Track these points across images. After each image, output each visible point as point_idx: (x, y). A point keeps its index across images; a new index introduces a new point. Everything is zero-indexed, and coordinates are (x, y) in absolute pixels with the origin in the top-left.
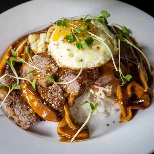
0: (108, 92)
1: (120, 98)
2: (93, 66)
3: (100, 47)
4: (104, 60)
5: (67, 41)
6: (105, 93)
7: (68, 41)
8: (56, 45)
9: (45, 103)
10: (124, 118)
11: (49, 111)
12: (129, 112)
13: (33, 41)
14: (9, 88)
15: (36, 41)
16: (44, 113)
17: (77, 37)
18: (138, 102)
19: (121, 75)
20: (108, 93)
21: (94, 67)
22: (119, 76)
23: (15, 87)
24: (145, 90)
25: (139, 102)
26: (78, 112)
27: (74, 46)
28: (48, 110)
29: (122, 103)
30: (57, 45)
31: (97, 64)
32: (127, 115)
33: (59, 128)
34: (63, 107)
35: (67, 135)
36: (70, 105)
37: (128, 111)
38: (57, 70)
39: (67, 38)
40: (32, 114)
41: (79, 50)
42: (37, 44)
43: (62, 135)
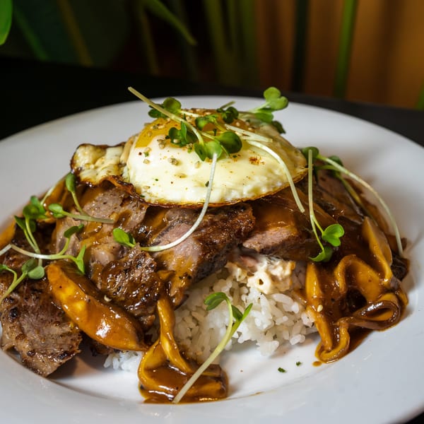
0: (282, 276)
1: (315, 297)
2: (238, 197)
3: (258, 158)
4: (268, 185)
5: (172, 142)
6: (273, 278)
7: (175, 141)
8: (143, 155)
9: (107, 299)
10: (328, 352)
11: (117, 316)
12: (340, 336)
13: (87, 161)
14: (13, 274)
15: (94, 162)
16: (104, 324)
17: (198, 131)
18: (366, 312)
19: (314, 230)
20: (280, 279)
21: (239, 199)
22: (310, 232)
23: (29, 271)
24: (386, 280)
25: (369, 309)
26: (199, 333)
27: (189, 152)
28: (114, 315)
29: (320, 308)
30: (147, 154)
31: (249, 192)
32: (335, 343)
33: (142, 370)
34: (154, 307)
35: (163, 389)
36: (174, 301)
37: (338, 332)
38: (143, 217)
39: (172, 135)
40: (69, 334)
41: (203, 160)
42: (96, 168)
43: (151, 392)
